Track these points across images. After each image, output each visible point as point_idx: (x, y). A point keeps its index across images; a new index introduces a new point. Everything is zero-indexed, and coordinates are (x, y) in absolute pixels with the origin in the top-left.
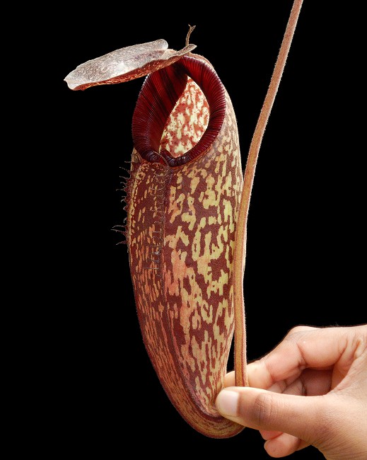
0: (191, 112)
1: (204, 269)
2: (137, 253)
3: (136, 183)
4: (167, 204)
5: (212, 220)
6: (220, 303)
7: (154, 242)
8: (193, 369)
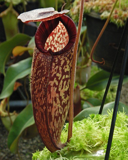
0: (55, 36)
1: (62, 94)
2: (35, 87)
3: (37, 61)
4: (51, 69)
5: (67, 76)
6: (65, 107)
7: (44, 83)
8: (54, 130)
